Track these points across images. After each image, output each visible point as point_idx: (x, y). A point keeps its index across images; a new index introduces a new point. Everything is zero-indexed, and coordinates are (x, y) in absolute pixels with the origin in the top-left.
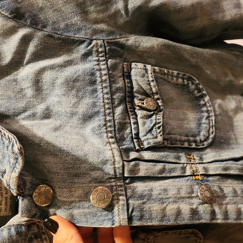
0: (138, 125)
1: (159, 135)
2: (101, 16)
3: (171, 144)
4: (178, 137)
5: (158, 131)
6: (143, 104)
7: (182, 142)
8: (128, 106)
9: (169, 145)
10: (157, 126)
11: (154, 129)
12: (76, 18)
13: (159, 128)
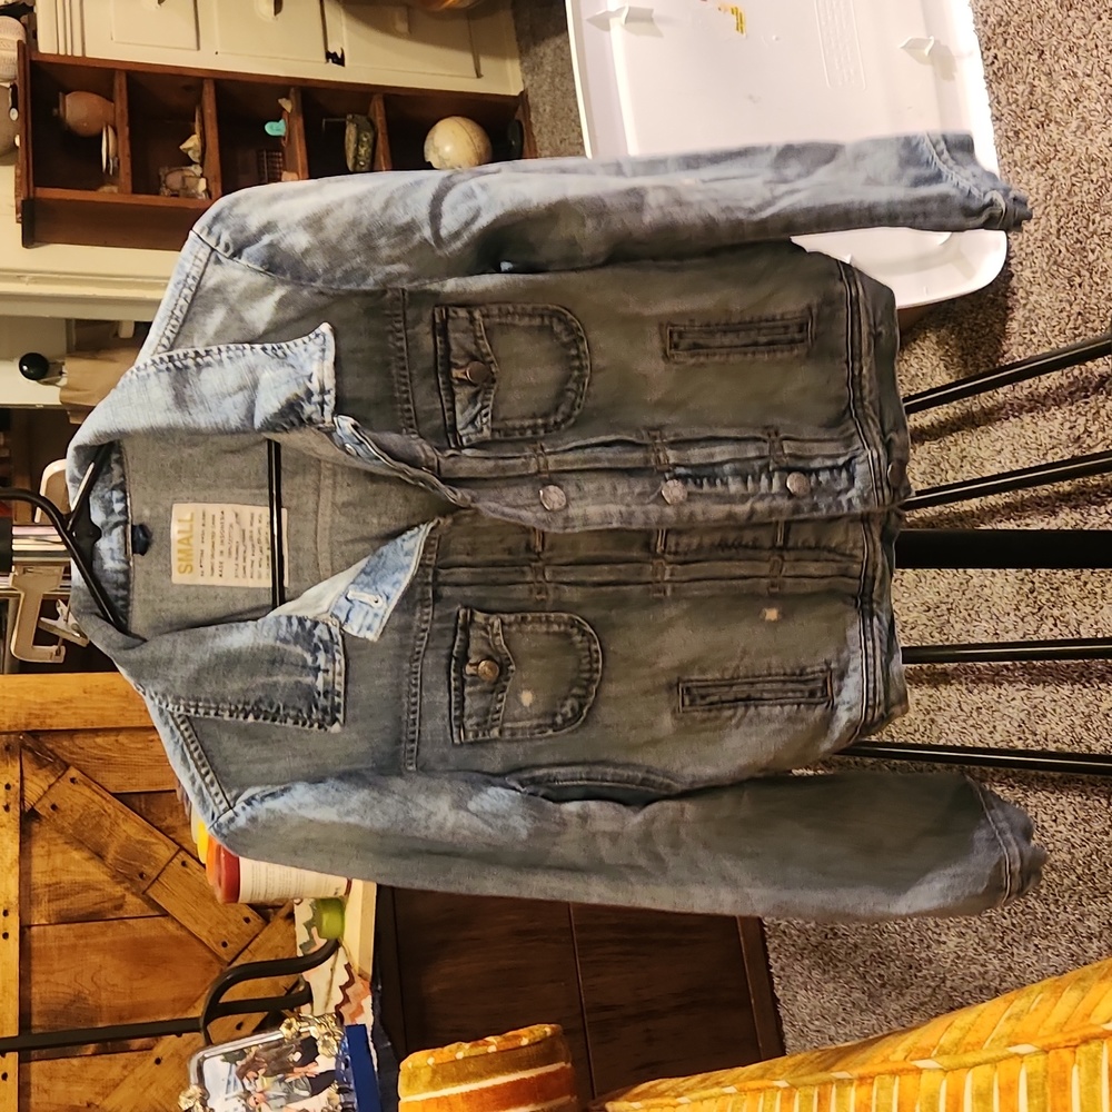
0: (455, 412)
1: (485, 427)
2: (397, 252)
3: (506, 435)
4: (517, 424)
5: (484, 420)
6: (465, 374)
7: (523, 429)
8: (440, 380)
9: (503, 438)
10: (484, 412)
11: (479, 418)
12: (358, 260)
13: (486, 415)
